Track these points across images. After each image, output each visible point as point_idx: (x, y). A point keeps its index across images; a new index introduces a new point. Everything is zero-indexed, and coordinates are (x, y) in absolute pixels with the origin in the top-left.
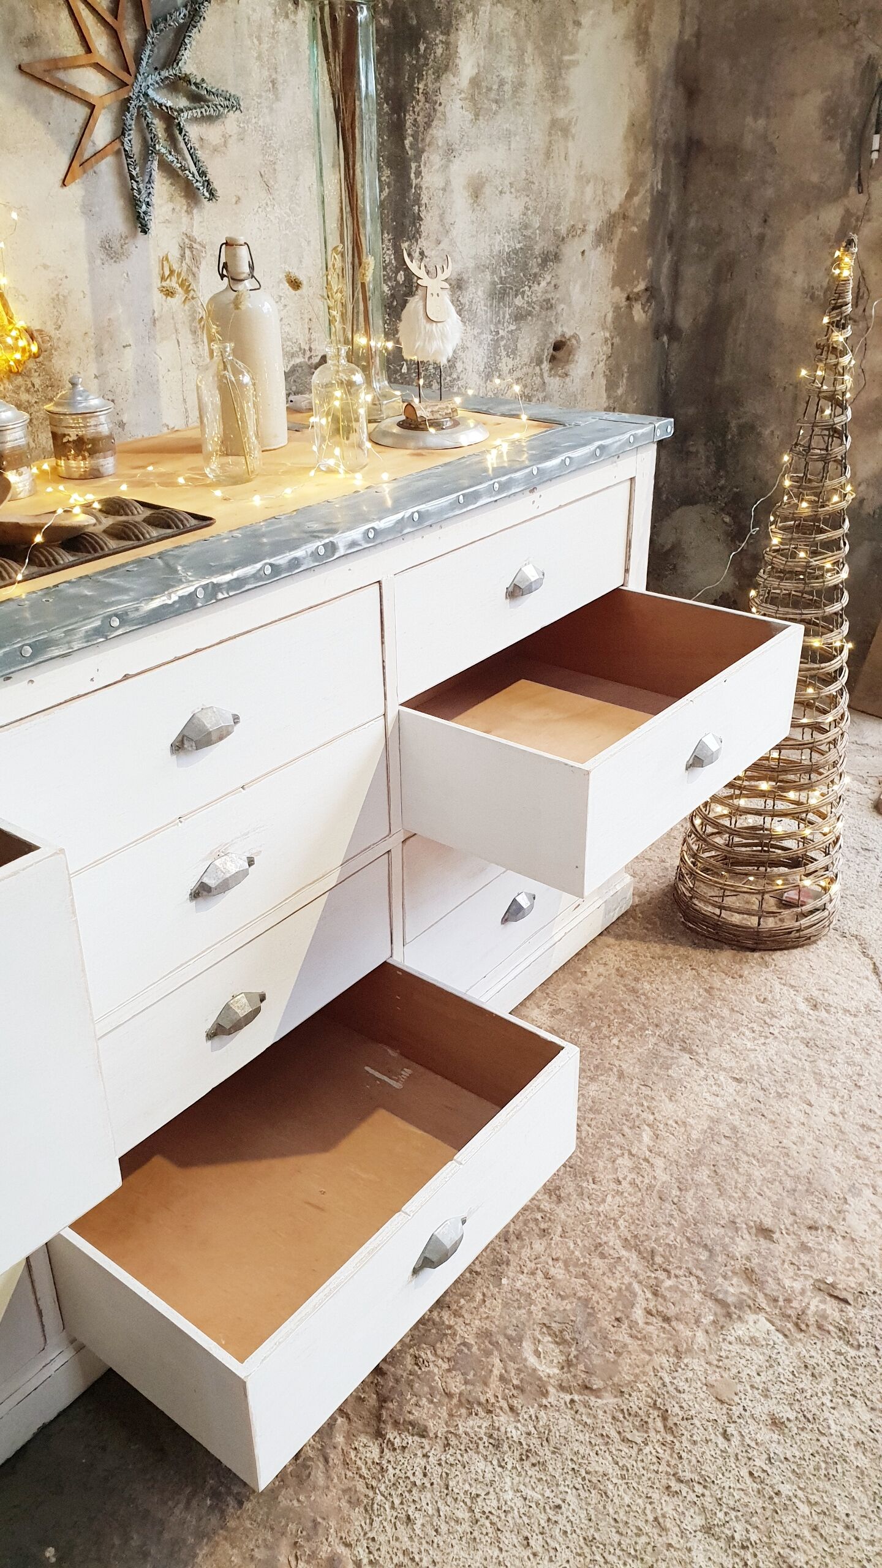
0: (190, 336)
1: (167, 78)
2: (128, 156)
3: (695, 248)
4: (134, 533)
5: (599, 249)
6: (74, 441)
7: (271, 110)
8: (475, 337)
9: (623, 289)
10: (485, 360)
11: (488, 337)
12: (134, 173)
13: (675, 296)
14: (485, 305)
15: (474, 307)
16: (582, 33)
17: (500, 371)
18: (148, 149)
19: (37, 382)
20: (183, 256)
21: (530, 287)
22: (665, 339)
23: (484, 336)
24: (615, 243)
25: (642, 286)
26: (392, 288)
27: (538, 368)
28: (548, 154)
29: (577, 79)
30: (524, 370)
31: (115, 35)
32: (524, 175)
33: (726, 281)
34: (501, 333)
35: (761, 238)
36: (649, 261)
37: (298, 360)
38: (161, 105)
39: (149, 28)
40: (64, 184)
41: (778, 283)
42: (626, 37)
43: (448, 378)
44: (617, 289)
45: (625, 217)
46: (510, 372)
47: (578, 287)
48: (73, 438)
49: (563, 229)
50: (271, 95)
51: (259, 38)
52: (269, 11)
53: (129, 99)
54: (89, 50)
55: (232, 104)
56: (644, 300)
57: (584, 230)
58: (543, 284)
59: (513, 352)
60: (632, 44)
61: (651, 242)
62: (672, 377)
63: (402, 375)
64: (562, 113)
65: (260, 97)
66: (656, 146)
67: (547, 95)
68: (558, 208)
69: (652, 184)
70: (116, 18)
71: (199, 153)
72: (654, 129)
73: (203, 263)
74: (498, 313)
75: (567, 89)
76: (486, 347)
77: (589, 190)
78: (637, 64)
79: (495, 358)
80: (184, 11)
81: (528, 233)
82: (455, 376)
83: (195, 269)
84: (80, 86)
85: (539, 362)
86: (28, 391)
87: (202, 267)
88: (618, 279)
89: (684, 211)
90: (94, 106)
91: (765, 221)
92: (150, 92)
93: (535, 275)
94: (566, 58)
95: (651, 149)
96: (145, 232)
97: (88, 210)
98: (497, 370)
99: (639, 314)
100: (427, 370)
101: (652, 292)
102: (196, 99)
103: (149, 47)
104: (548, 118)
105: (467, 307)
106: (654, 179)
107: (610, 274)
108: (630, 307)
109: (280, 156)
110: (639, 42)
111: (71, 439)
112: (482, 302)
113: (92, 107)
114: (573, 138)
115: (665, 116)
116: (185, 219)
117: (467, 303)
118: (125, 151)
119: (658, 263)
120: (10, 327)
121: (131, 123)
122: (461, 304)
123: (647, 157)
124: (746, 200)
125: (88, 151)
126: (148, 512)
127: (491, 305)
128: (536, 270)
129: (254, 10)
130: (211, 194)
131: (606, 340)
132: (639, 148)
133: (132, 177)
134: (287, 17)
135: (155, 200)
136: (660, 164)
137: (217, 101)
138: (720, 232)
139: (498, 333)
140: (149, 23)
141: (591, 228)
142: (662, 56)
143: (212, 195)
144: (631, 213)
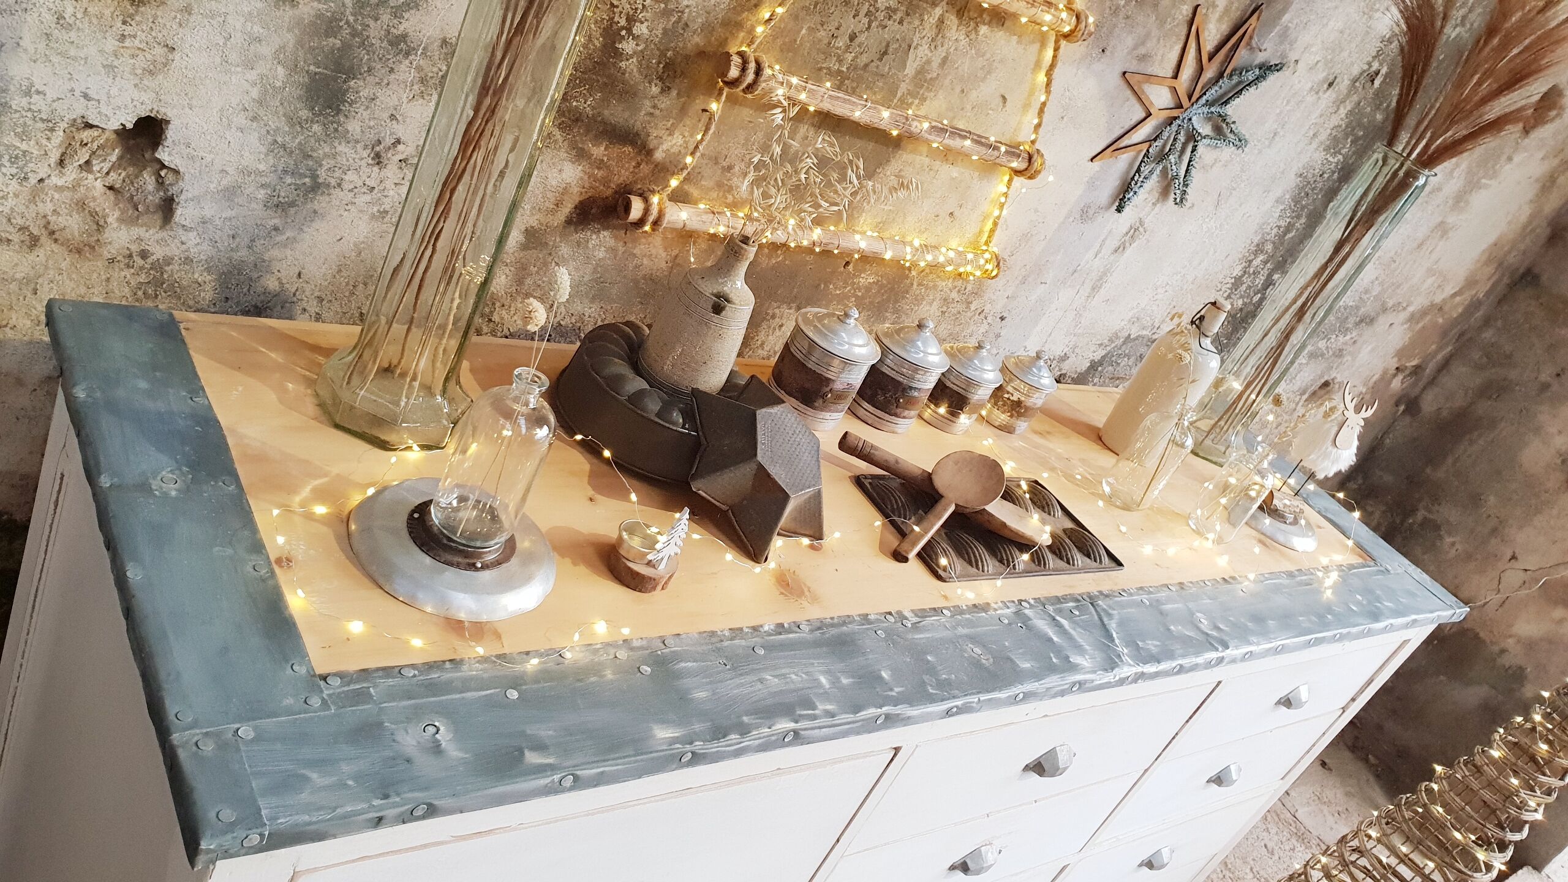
0: (1089, 290)
1: (1212, 113)
2: (1146, 155)
3: (1476, 355)
4: (1067, 555)
5: (1405, 326)
6: (1012, 401)
7: (1260, 152)
9: (1399, 360)
12: (1142, 169)
13: (1432, 382)
16: (1508, 167)
18: (1162, 156)
19: (969, 287)
20: (1127, 233)
21: (1337, 336)
22: (1402, 408)
24: (1420, 325)
25: (1414, 363)
26: (1245, 304)
27: (1298, 397)
28: (1420, 246)
29: (1479, 200)
31: (1200, 70)
32: (1393, 253)
33: (1490, 398)
35: (1545, 387)
36: (1434, 347)
37: (1144, 333)
38: (1194, 129)
39: (1225, 75)
40: (1092, 160)
41: (1537, 430)
42: (1537, 180)
44: (1396, 359)
45: (1441, 309)
47: (1370, 348)
48: (1015, 398)
49: (1390, 303)
50: (1267, 143)
51: (1288, 102)
52: (1309, 85)
53: (1175, 118)
54: (1175, 76)
55: (1240, 142)
56: (1407, 372)
57: (1404, 309)
58: (1348, 337)
60: (1538, 186)
61: (1444, 334)
62: (1388, 441)
64: (1451, 220)
65: (1259, 141)
66: (1500, 264)
67: (1451, 202)
68: (1398, 287)
69: (1477, 293)
70: (1210, 59)
71: (1193, 172)
72: (1509, 252)
73: (1137, 242)
75: (1467, 202)
77: (1430, 281)
78: (1531, 201)
80: (1257, 72)
81: (1365, 297)
83: (1127, 244)
84: (1151, 98)
85: (1302, 394)
86: (959, 291)
87: (1134, 245)
88: (1401, 353)
89: (1487, 322)
90: (1151, 114)
91: (1558, 375)
92: (1194, 119)
93: (1347, 329)
94: (1483, 181)
95: (1495, 265)
96: (1119, 210)
97: (1092, 184)
99: (1397, 384)
101: (1417, 370)
102: (1218, 131)
103: (1217, 88)
104: (1440, 219)
106: (1481, 290)
107: (1398, 347)
108: (1395, 376)
109: (1242, 185)
110: (1544, 187)
111: (1011, 398)
113: (1149, 115)
114: (1447, 239)
115: (1522, 247)
116: (1147, 209)
118: (1148, 151)
119: (1436, 352)
120: (985, 248)
121: (1165, 135)
123: (1490, 270)
124: (1552, 348)
125: (1125, 142)
126: (1069, 525)
128: (1350, 326)
129: (1300, 82)
130: (1182, 200)
131: (1361, 393)
132: (1488, 262)
133: (1138, 171)
134: (1317, 93)
135: (1141, 192)
136: (1494, 279)
137: (1231, 136)
138: (1509, 357)
140: (1228, 71)
141: (1411, 309)
142: (1552, 204)
143: (1181, 202)
144: (1446, 308)
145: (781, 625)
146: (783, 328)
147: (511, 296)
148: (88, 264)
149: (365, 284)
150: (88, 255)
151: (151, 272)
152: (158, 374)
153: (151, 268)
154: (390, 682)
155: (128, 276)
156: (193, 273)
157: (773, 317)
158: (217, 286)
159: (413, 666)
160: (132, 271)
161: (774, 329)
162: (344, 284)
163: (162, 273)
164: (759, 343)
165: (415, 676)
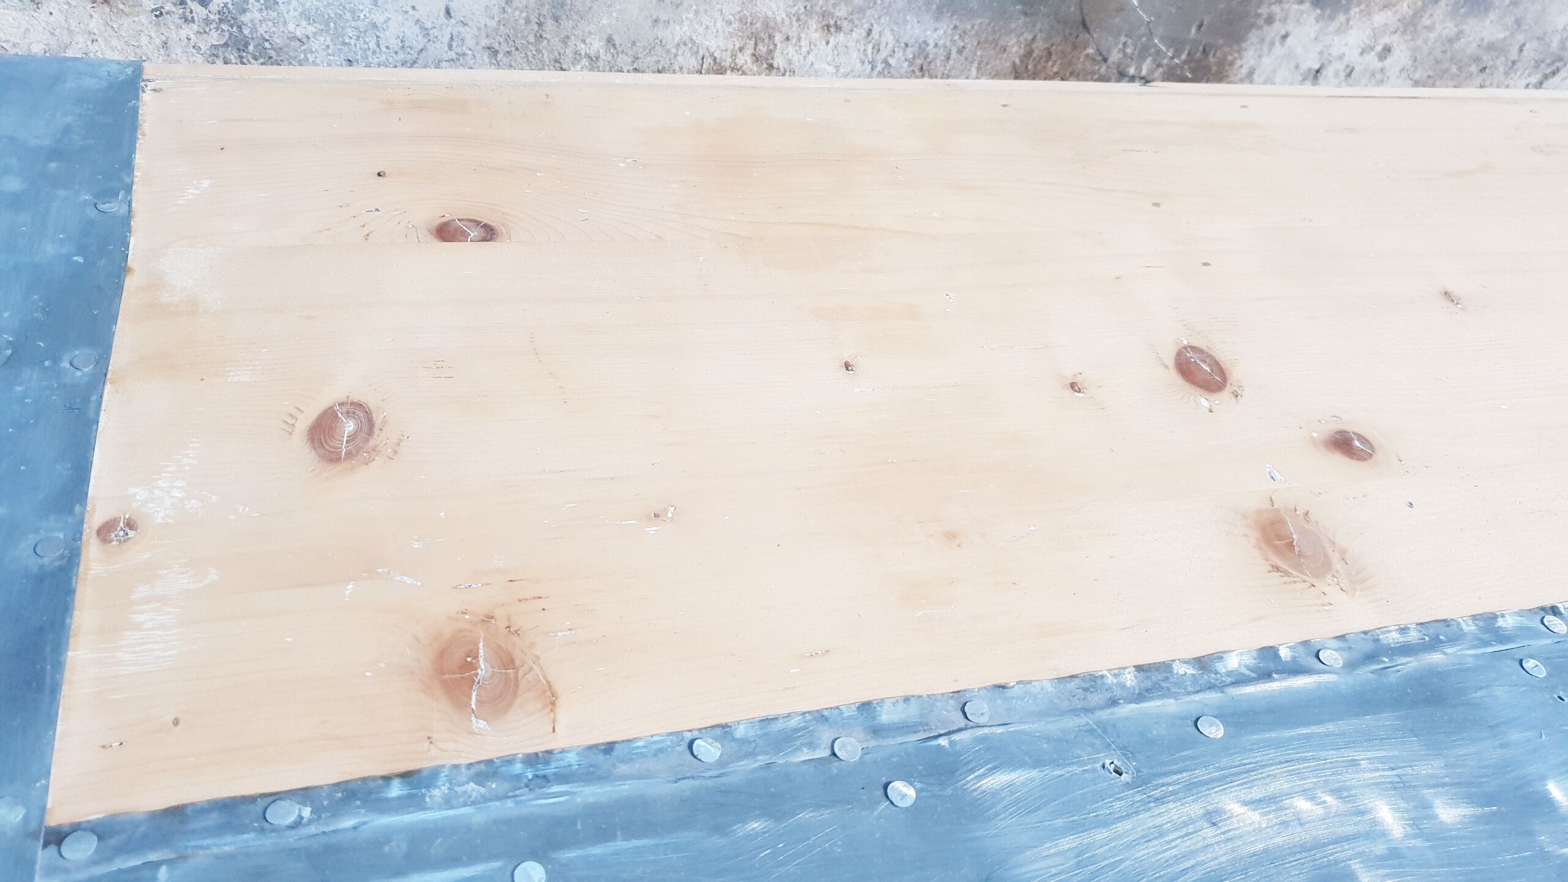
145: (1269, 653)
146: (1289, 40)
147: (798, 20)
148: (126, 21)
149: (556, 19)
150: (121, 6)
151: (225, 27)
152: (53, 166)
153: (221, 20)
154: (228, 844)
155: (192, 36)
156: (285, 23)
157: (1270, 20)
158: (329, 42)
159: (304, 794)
160: (195, 27)
161: (1272, 44)
162: (522, 21)
163: (240, 27)
164: (1244, 71)
165: (298, 824)
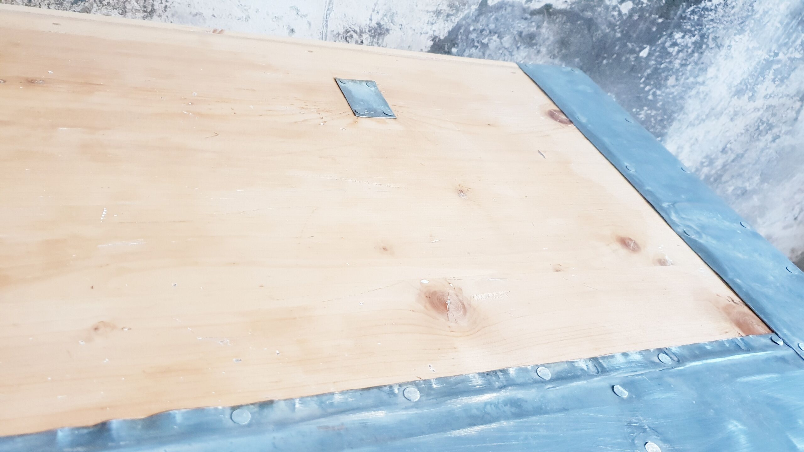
8: (748, 49)
10: (745, 76)
11: (762, 55)
14: (781, 22)
15: (766, 19)
17: (755, 92)
23: (760, 52)
30: (782, 101)
34: (781, 56)
43: (691, 79)
46: (765, 97)
59: (782, 80)
63: (638, 58)
74: (789, 36)
76: (754, 64)
79: (758, 77)
82: (700, 79)
98: (753, 90)
100: (670, 62)
105: (757, 16)
112: (779, 18)
117: (761, 12)
122: (753, 11)
127: (788, 24)
139: (776, 54)
